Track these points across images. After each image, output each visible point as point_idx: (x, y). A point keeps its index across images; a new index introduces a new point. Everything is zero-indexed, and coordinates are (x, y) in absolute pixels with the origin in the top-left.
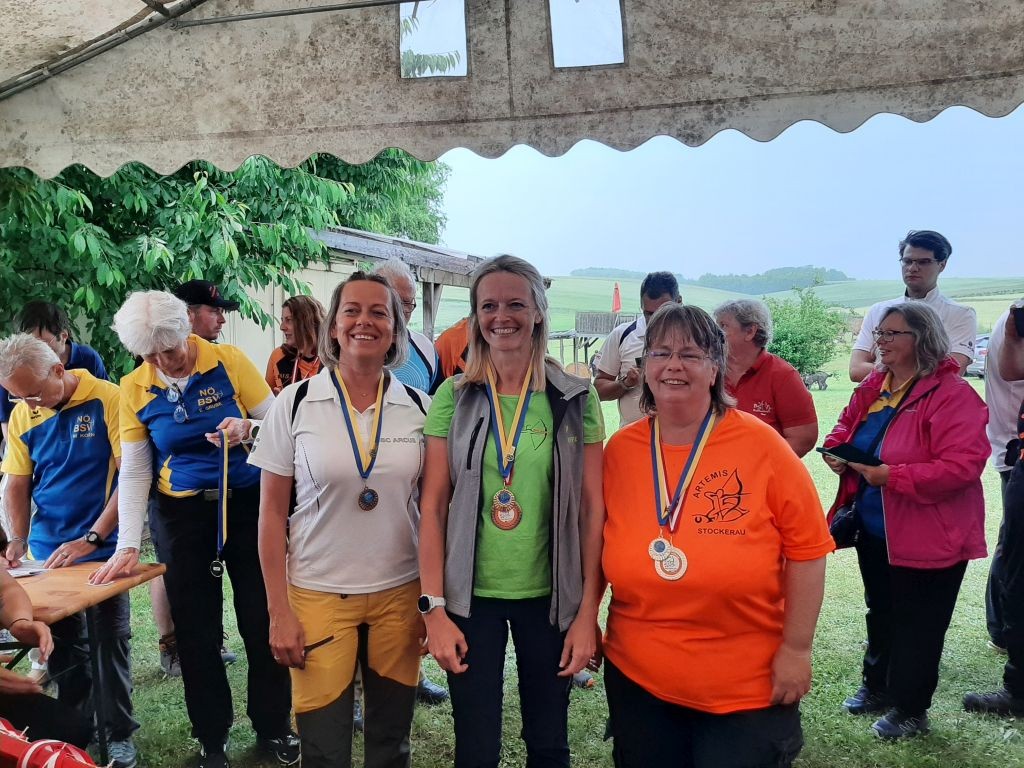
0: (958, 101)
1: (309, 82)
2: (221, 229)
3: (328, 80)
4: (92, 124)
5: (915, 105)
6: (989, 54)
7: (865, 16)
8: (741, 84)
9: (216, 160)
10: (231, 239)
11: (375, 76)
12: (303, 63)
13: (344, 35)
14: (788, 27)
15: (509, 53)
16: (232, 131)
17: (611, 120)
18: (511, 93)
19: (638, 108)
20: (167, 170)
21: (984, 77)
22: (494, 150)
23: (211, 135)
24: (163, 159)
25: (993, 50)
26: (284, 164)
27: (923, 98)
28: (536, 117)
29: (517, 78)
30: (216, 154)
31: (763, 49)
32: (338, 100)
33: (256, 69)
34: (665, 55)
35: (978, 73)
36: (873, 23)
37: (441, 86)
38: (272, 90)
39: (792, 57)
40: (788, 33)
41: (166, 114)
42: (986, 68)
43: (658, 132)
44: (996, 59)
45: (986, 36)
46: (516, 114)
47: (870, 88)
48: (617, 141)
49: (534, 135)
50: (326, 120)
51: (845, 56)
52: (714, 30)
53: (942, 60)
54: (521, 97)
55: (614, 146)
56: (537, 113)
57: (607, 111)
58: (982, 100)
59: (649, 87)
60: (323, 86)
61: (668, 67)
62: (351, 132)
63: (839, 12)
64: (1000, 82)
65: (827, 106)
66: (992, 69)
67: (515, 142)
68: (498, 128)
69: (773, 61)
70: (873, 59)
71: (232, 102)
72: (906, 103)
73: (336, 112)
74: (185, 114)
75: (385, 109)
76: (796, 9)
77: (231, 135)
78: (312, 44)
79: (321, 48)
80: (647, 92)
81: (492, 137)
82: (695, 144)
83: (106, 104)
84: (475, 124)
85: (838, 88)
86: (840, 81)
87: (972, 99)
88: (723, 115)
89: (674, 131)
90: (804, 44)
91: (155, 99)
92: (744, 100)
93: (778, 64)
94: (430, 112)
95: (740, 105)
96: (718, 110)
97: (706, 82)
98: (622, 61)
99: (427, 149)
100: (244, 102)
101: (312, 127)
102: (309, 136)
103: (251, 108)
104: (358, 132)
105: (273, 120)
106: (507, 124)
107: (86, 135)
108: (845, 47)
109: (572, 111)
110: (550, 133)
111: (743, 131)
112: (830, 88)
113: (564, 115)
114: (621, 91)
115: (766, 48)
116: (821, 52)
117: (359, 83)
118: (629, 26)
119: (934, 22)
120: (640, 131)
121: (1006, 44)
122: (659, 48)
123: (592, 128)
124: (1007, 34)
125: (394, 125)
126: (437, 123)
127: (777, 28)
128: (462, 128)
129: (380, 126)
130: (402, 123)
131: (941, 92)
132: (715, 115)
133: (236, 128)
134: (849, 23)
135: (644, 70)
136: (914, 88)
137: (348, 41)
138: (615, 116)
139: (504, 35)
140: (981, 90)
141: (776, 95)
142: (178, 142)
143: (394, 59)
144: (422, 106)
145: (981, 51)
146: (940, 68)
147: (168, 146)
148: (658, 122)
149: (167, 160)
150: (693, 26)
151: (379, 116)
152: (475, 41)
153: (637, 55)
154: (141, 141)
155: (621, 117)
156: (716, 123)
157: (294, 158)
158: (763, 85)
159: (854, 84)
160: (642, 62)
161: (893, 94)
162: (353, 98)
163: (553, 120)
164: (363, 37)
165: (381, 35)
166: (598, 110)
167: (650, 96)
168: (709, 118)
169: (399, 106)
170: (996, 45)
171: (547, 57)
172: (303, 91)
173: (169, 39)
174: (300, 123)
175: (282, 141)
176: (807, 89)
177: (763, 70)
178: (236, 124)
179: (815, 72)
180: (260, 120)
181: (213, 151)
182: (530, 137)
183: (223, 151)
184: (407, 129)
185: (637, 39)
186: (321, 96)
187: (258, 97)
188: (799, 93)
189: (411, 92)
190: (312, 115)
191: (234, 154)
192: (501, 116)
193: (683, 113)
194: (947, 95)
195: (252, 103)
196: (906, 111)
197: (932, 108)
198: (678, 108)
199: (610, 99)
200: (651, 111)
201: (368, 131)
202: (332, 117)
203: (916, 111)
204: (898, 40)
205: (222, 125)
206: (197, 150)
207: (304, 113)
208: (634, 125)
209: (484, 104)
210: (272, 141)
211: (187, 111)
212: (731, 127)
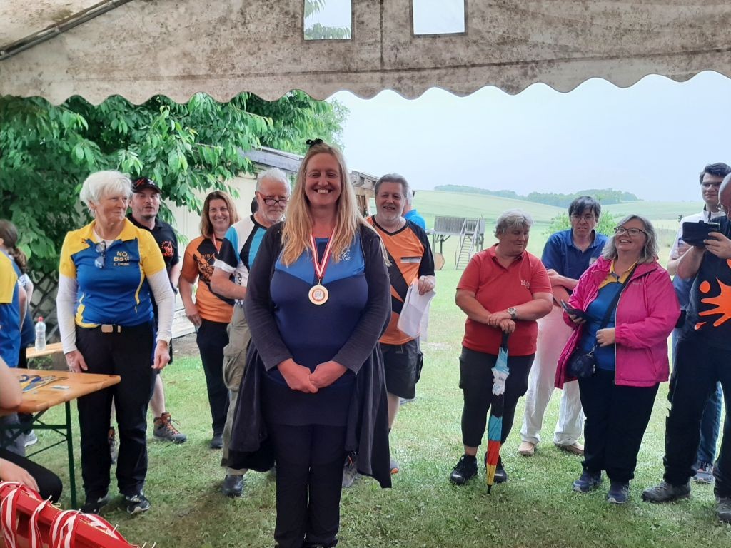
0: (709, 67)
1: (239, 41)
2: (177, 148)
3: (253, 40)
4: (87, 68)
5: (676, 69)
7: (643, 2)
8: (550, 50)
9: (172, 95)
10: (183, 155)
11: (286, 37)
12: (236, 27)
13: (265, 7)
14: (587, 9)
15: (381, 22)
16: (183, 74)
17: (453, 74)
18: (382, 53)
19: (473, 66)
20: (138, 101)
22: (368, 93)
23: (169, 77)
24: (136, 94)
26: (220, 99)
27: (683, 64)
28: (398, 70)
29: (387, 43)
31: (567, 24)
32: (258, 54)
33: (202, 31)
34: (494, 27)
35: (726, 46)
36: (649, 7)
37: (333, 46)
38: (213, 47)
39: (589, 30)
40: (586, 13)
41: (138, 62)
43: (487, 84)
46: (387, 68)
47: (644, 56)
48: (457, 89)
49: (397, 83)
50: (250, 68)
51: (627, 31)
52: (531, 10)
53: (699, 36)
54: (389, 56)
55: (455, 92)
56: (400, 67)
57: (451, 67)
58: (728, 66)
59: (483, 50)
60: (249, 44)
61: (497, 36)
62: (267, 78)
65: (612, 68)
67: (383, 87)
68: (372, 77)
69: (573, 34)
70: (648, 33)
71: (185, 54)
72: (670, 68)
73: (257, 63)
74: (152, 61)
75: (292, 62)
77: (183, 78)
78: (242, 13)
79: (248, 17)
80: (480, 53)
81: (367, 84)
82: (514, 92)
83: (98, 53)
84: (354, 74)
85: (621, 55)
86: (623, 49)
87: (720, 66)
88: (535, 73)
89: (499, 83)
90: (598, 21)
91: (131, 50)
92: (550, 61)
93: (577, 36)
94: (322, 64)
95: (549, 65)
96: (532, 69)
97: (524, 48)
98: (463, 31)
100: (193, 55)
101: (240, 73)
102: (238, 79)
103: (198, 59)
104: (271, 77)
105: (212, 68)
106: (378, 75)
107: (83, 75)
108: (628, 24)
109: (426, 67)
110: (409, 83)
111: (550, 84)
112: (615, 54)
113: (419, 69)
114: (462, 53)
115: (569, 24)
116: (610, 27)
117: (274, 42)
118: (469, 5)
119: (695, 8)
120: (474, 82)
122: (491, 22)
123: (439, 79)
125: (298, 73)
126: (328, 73)
127: (578, 9)
128: (346, 77)
129: (287, 74)
130: (303, 73)
131: (697, 60)
132: (530, 72)
133: (187, 73)
134: (632, 7)
135: (478, 38)
136: (677, 57)
137: (268, 12)
138: (457, 70)
139: (379, 10)
140: (727, 60)
141: (576, 58)
142: (146, 81)
143: (299, 26)
144: (318, 60)
146: (698, 42)
147: (139, 85)
148: (488, 76)
149: (139, 94)
150: (516, 6)
151: (288, 67)
152: (358, 14)
153: (474, 26)
154: (121, 80)
155: (461, 72)
156: (530, 79)
157: (227, 95)
158: (566, 51)
159: (633, 52)
160: (478, 32)
161: (661, 61)
162: (269, 53)
163: (411, 73)
164: (278, 10)
165: (291, 9)
166: (444, 66)
167: (483, 57)
168: (525, 74)
169: (302, 60)
171: (409, 27)
172: (235, 47)
173: (143, 8)
174: (232, 70)
175: (218, 83)
176: (598, 55)
177: (567, 40)
178: (187, 70)
179: (605, 43)
180: (204, 67)
181: (170, 89)
182: (394, 85)
183: (177, 89)
184: (307, 77)
185: (475, 15)
186: (247, 51)
187: (203, 51)
188: (592, 58)
189: (311, 50)
190: (240, 65)
191: (185, 91)
192: (375, 69)
193: (506, 70)
194: (702, 62)
195: (199, 55)
196: (670, 74)
197: (689, 73)
198: (502, 66)
199: (453, 58)
200: (483, 68)
201: (279, 78)
202: (254, 67)
203: (677, 74)
204: (667, 21)
205: (177, 70)
206: (159, 88)
207: (235, 63)
208: (470, 77)
209: (362, 60)
210: (212, 83)
211: (153, 60)
212: (540, 81)
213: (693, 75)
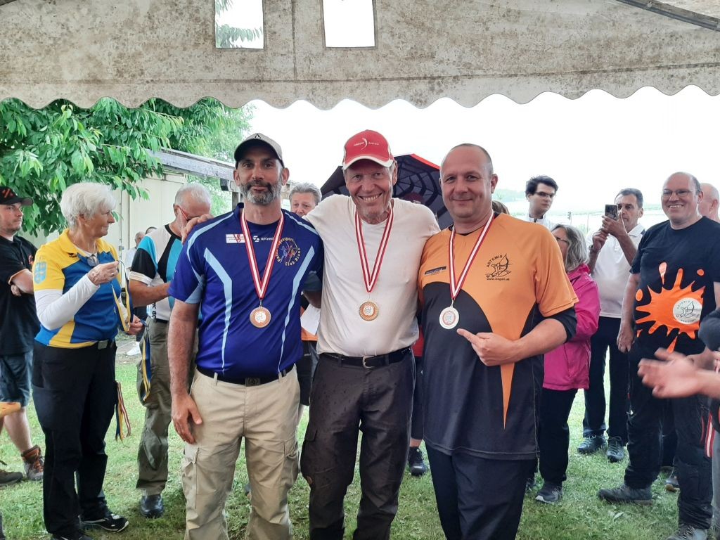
0: (598, 86)
1: (148, 47)
2: (80, 149)
3: (162, 46)
5: (569, 87)
6: (618, 56)
7: (538, 24)
8: (454, 66)
9: (75, 99)
10: (87, 156)
11: (197, 45)
12: (143, 32)
13: (174, 13)
14: (487, 29)
15: (294, 33)
16: (88, 79)
17: (365, 87)
18: (295, 63)
19: (383, 79)
20: (38, 105)
21: (615, 71)
22: (282, 102)
23: (72, 81)
24: (35, 97)
25: (621, 53)
26: (128, 105)
27: (574, 83)
28: (312, 81)
29: (299, 53)
30: (76, 95)
31: (470, 43)
32: (169, 61)
33: (107, 34)
34: (403, 43)
35: (611, 68)
36: (543, 29)
37: (245, 55)
38: (120, 51)
39: (490, 50)
40: (487, 33)
41: (38, 64)
42: (616, 65)
43: (397, 97)
44: (623, 59)
45: (617, 43)
46: (299, 78)
47: (540, 74)
48: (369, 101)
49: (311, 94)
50: (160, 74)
51: (524, 51)
52: (437, 27)
53: (588, 58)
54: (302, 66)
55: (366, 105)
56: (313, 79)
57: (362, 80)
58: (613, 86)
59: (392, 64)
60: (159, 50)
61: (405, 51)
62: (178, 85)
63: (521, 20)
64: (624, 75)
65: (511, 85)
66: (620, 66)
67: (297, 96)
68: (286, 87)
69: (476, 52)
70: (542, 54)
71: (90, 58)
72: (563, 86)
73: (167, 69)
74: (54, 64)
75: (204, 69)
76: (493, 16)
77: (88, 82)
78: (149, 18)
79: (156, 22)
80: (390, 68)
81: (281, 94)
82: (422, 106)
84: (268, 83)
85: (519, 73)
86: (520, 68)
87: (607, 85)
88: (442, 88)
89: (408, 97)
90: (497, 41)
91: (30, 52)
92: (455, 77)
93: (479, 54)
94: (236, 72)
95: (454, 81)
96: (439, 84)
97: (431, 64)
98: (374, 45)
99: (234, 100)
100: (98, 58)
101: (149, 79)
102: (147, 86)
103: (104, 62)
104: (183, 85)
105: (120, 73)
106: (292, 84)
108: (524, 45)
109: (338, 78)
110: (322, 93)
111: (455, 98)
112: (513, 73)
113: (332, 81)
114: (373, 67)
115: (472, 43)
116: (509, 47)
117: (185, 49)
118: (379, 20)
119: (583, 32)
120: (385, 95)
121: (629, 50)
123: (352, 91)
124: (629, 44)
125: (210, 80)
126: (241, 81)
127: (480, 29)
128: (259, 86)
129: (199, 81)
130: (216, 80)
131: (586, 80)
132: (436, 87)
133: (92, 77)
134: (528, 29)
135: (388, 52)
136: (569, 76)
137: (177, 18)
138: (368, 83)
139: (290, 21)
140: (612, 80)
141: (478, 75)
142: (47, 85)
143: (210, 33)
144: (231, 68)
145: (613, 53)
146: (587, 63)
147: (39, 88)
148: (397, 90)
149: (39, 98)
150: (423, 24)
151: (199, 74)
152: (270, 23)
153: (384, 41)
154: (19, 83)
155: (372, 84)
156: (437, 93)
157: (135, 101)
158: (469, 68)
159: (529, 71)
160: (387, 47)
161: (555, 79)
162: (180, 60)
163: (324, 84)
164: (187, 16)
165: (201, 15)
166: (356, 79)
167: (392, 71)
168: (432, 89)
169: (214, 68)
170: (622, 49)
171: (321, 39)
172: (143, 52)
173: (40, 7)
174: (140, 76)
175: (126, 88)
176: (498, 73)
177: (469, 57)
178: (92, 75)
179: (504, 61)
180: (111, 72)
181: (73, 93)
182: (308, 95)
183: (80, 93)
184: (219, 84)
185: (384, 30)
186: (156, 57)
187: (109, 55)
188: (493, 75)
189: (223, 58)
190: (150, 70)
191: (90, 98)
192: (288, 79)
193: (414, 85)
194: (590, 81)
195: (105, 59)
196: (563, 92)
197: (580, 90)
198: (411, 81)
199: (365, 71)
200: (393, 82)
201: (190, 84)
202: (164, 73)
203: (570, 91)
204: (560, 42)
205: (81, 74)
206: (61, 92)
207: (144, 69)
208: (381, 91)
209: (275, 70)
210: (119, 88)
211: (55, 62)
212: (446, 96)
213: (583, 93)
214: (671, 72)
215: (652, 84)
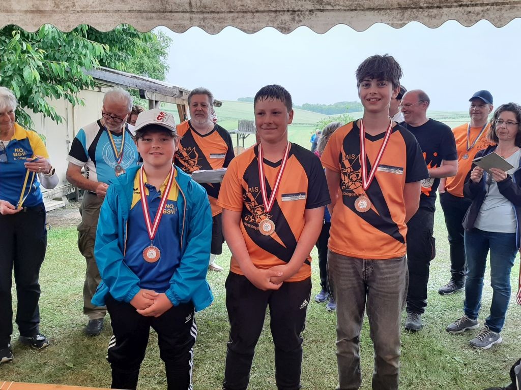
0: (416, 18)
2: (30, 64)
5: (394, 19)
8: (310, 3)
9: (23, 25)
16: (33, 9)
17: (243, 17)
19: (257, 11)
21: (428, 7)
22: (181, 29)
23: (20, 11)
26: (63, 30)
27: (399, 16)
28: (204, 12)
30: (23, 22)
35: (425, 5)
42: (429, 3)
43: (267, 25)
46: (193, 10)
47: (373, 9)
48: (246, 28)
49: (202, 22)
54: (196, 1)
55: (244, 31)
56: (205, 10)
57: (241, 12)
58: (427, 19)
62: (101, 14)
64: (435, 11)
65: (352, 17)
66: (432, 4)
67: (193, 25)
68: (183, 17)
72: (390, 18)
77: (32, 12)
81: (179, 21)
82: (286, 32)
84: (170, 14)
85: (358, 8)
86: (359, 4)
87: (422, 18)
88: (300, 19)
89: (276, 25)
92: (311, 11)
94: (145, 5)
95: (310, 14)
96: (298, 15)
99: (144, 26)
101: (79, 10)
102: (78, 15)
104: (105, 14)
105: (57, 5)
106: (188, 15)
109: (223, 11)
110: (211, 22)
111: (311, 27)
112: (354, 8)
113: (218, 12)
114: (249, 2)
120: (258, 24)
123: (233, 20)
125: (126, 11)
126: (149, 12)
128: (163, 16)
129: (117, 11)
130: (130, 11)
131: (407, 14)
132: (297, 18)
133: (35, 8)
136: (394, 11)
138: (245, 14)
140: (426, 14)
141: (328, 10)
146: (408, 1)
148: (268, 19)
151: (118, 6)
155: (249, 15)
156: (297, 23)
157: (69, 26)
158: (321, 4)
159: (366, 7)
161: (384, 13)
163: (212, 14)
166: (236, 11)
167: (263, 6)
168: (294, 19)
169: (128, 1)
174: (72, 7)
175: (62, 17)
176: (342, 8)
178: (36, 6)
180: (50, 4)
181: (21, 20)
182: (200, 23)
183: (27, 20)
184: (132, 14)
188: (339, 10)
190: (79, 3)
191: (34, 23)
192: (185, 10)
193: (280, 16)
194: (411, 15)
196: (390, 23)
197: (403, 22)
198: (278, 13)
199: (243, 5)
200: (265, 14)
201: (111, 14)
202: (91, 5)
203: (395, 22)
205: (27, 6)
206: (12, 19)
207: (75, 2)
208: (255, 20)
209: (175, 3)
210: (56, 17)
212: (304, 25)
213: (405, 24)
214: (469, 9)
215: (455, 18)
